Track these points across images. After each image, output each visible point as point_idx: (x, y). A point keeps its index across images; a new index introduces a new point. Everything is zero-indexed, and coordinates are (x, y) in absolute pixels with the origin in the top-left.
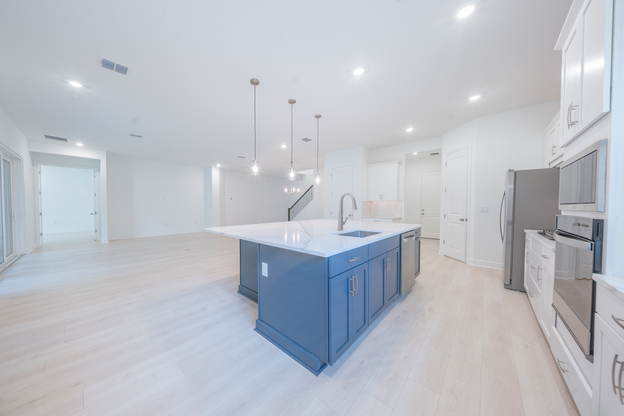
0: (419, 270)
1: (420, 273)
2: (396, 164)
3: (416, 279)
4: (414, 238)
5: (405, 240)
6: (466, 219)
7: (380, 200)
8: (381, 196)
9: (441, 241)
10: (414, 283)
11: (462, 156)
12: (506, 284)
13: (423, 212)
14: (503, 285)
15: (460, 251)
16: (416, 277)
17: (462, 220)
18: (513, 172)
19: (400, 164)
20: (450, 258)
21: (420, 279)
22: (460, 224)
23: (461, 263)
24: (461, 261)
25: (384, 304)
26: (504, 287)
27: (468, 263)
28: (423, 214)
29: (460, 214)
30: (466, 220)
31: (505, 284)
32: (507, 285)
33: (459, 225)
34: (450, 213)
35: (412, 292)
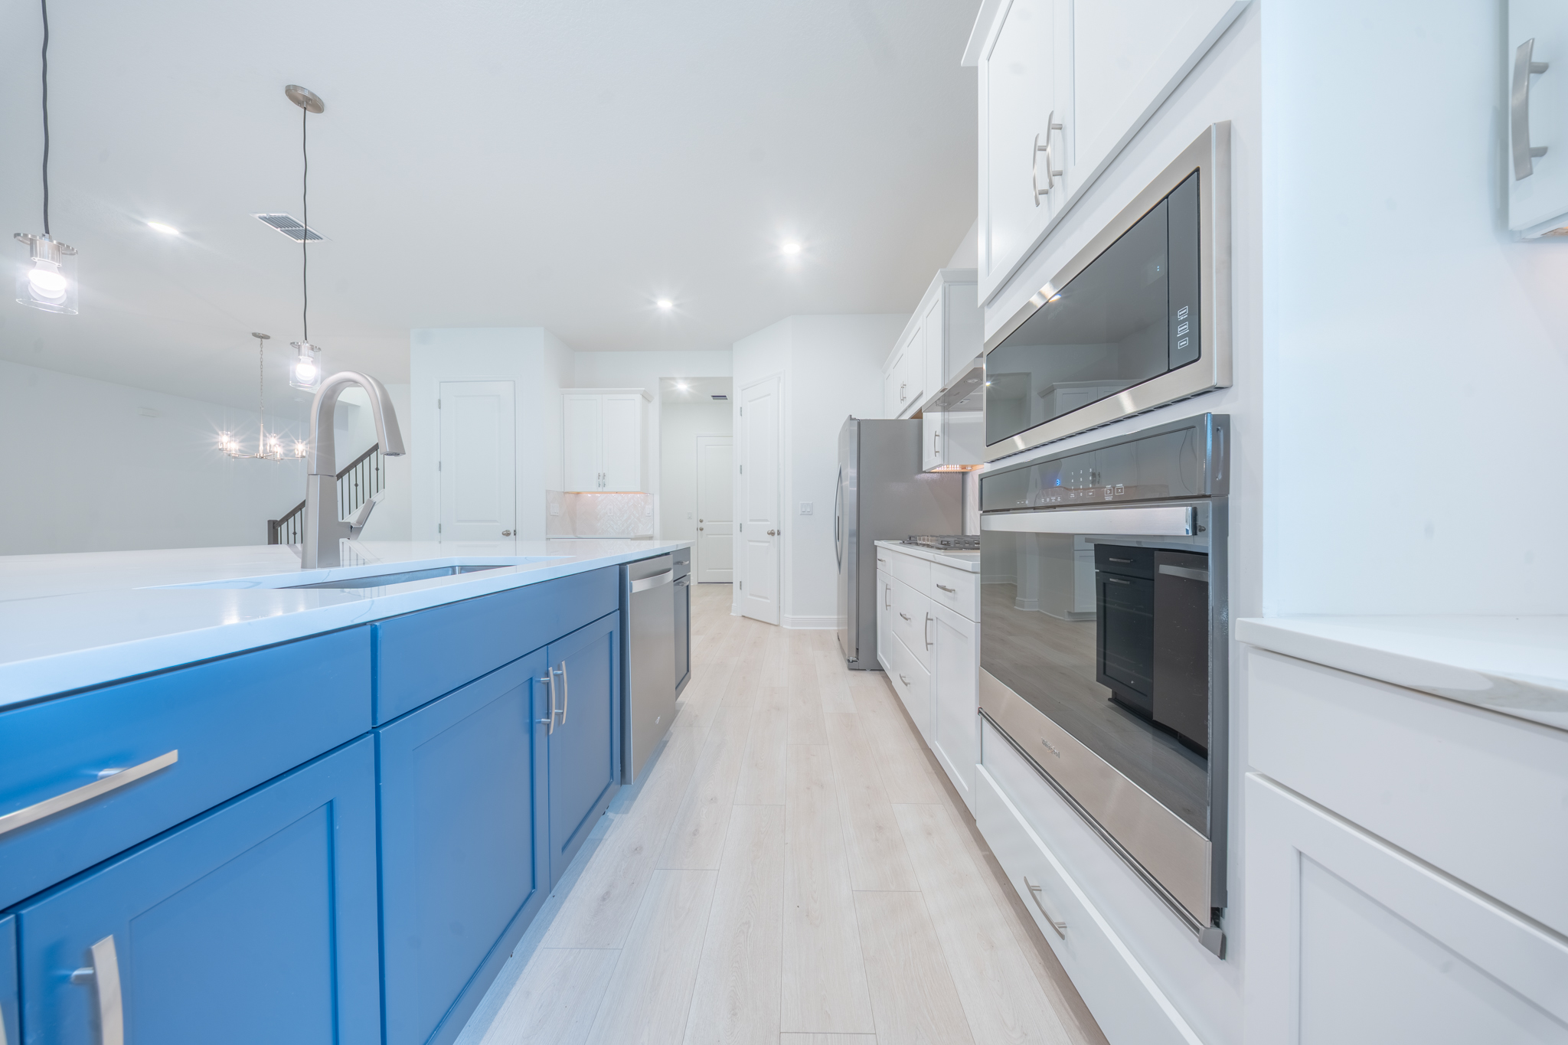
0: (688, 671)
1: (690, 678)
2: (638, 398)
3: (680, 699)
4: (670, 576)
5: (637, 586)
6: (778, 531)
7: (600, 489)
8: (601, 477)
9: (736, 585)
10: (671, 715)
11: (769, 395)
12: (851, 659)
13: (701, 525)
14: (845, 664)
15: (769, 601)
16: (677, 696)
17: (772, 534)
18: (856, 422)
19: (646, 398)
20: (752, 621)
21: (690, 695)
22: (769, 542)
23: (773, 627)
24: (771, 624)
25: (534, 887)
26: (846, 668)
27: (784, 626)
28: (701, 529)
29: (767, 520)
30: (779, 534)
31: (849, 661)
32: (853, 661)
33: (767, 544)
34: (751, 520)
35: (666, 749)
